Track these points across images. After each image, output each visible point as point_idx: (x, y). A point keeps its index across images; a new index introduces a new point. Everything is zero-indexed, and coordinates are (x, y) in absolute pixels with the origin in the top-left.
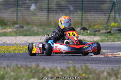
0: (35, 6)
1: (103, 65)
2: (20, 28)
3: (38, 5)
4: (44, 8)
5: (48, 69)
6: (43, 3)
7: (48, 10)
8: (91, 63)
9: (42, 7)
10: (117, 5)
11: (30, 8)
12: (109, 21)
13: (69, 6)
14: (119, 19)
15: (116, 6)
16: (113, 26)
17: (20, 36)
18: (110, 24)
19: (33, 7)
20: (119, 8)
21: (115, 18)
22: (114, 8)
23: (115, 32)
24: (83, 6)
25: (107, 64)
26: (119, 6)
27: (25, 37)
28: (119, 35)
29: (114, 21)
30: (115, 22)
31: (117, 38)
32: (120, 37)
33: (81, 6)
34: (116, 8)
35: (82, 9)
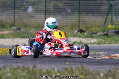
0: (33, 8)
1: (100, 67)
2: (17, 30)
3: (35, 7)
4: (41, 10)
5: (45, 70)
6: (40, 6)
7: (45, 13)
8: (88, 65)
9: (40, 9)
10: (114, 7)
11: (27, 10)
12: (106, 23)
13: (66, 8)
14: (116, 21)
15: (113, 8)
16: (110, 28)
17: (18, 38)
18: (107, 26)
19: (30, 9)
20: (116, 10)
21: (112, 20)
22: (111, 10)
23: (112, 34)
24: (80, 8)
25: (104, 66)
26: (116, 8)
27: (22, 39)
28: (116, 37)
29: (111, 23)
31: (114, 40)
32: (117, 39)
33: (78, 8)
34: (114, 10)
35: (79, 11)
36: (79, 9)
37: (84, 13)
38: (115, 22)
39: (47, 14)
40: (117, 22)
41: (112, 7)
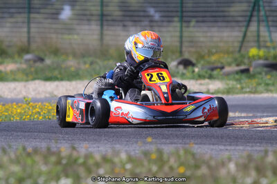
0: (72, 10)
1: (229, 148)
2: (35, 61)
3: (78, 8)
4: (92, 15)
5: (98, 157)
6: (89, 4)
7: (102, 21)
8: (201, 144)
9: (88, 13)
10: (264, 7)
11: (59, 14)
12: (245, 44)
14: (268, 39)
15: (261, 8)
16: (254, 56)
17: (37, 82)
18: (248, 52)
19: (67, 13)
20: (268, 13)
21: (259, 36)
22: (255, 13)
23: (259, 70)
24: (184, 9)
25: (237, 145)
26: (267, 8)
27: (48, 83)
28: (269, 77)
29: (256, 44)
30: (259, 47)
31: (263, 85)
32: (270, 82)
33: (179, 9)
34: (262, 13)
35: (182, 17)
36: (182, 12)
37: (194, 20)
38: (266, 42)
39: (105, 23)
40: (272, 41)
41: (259, 6)
